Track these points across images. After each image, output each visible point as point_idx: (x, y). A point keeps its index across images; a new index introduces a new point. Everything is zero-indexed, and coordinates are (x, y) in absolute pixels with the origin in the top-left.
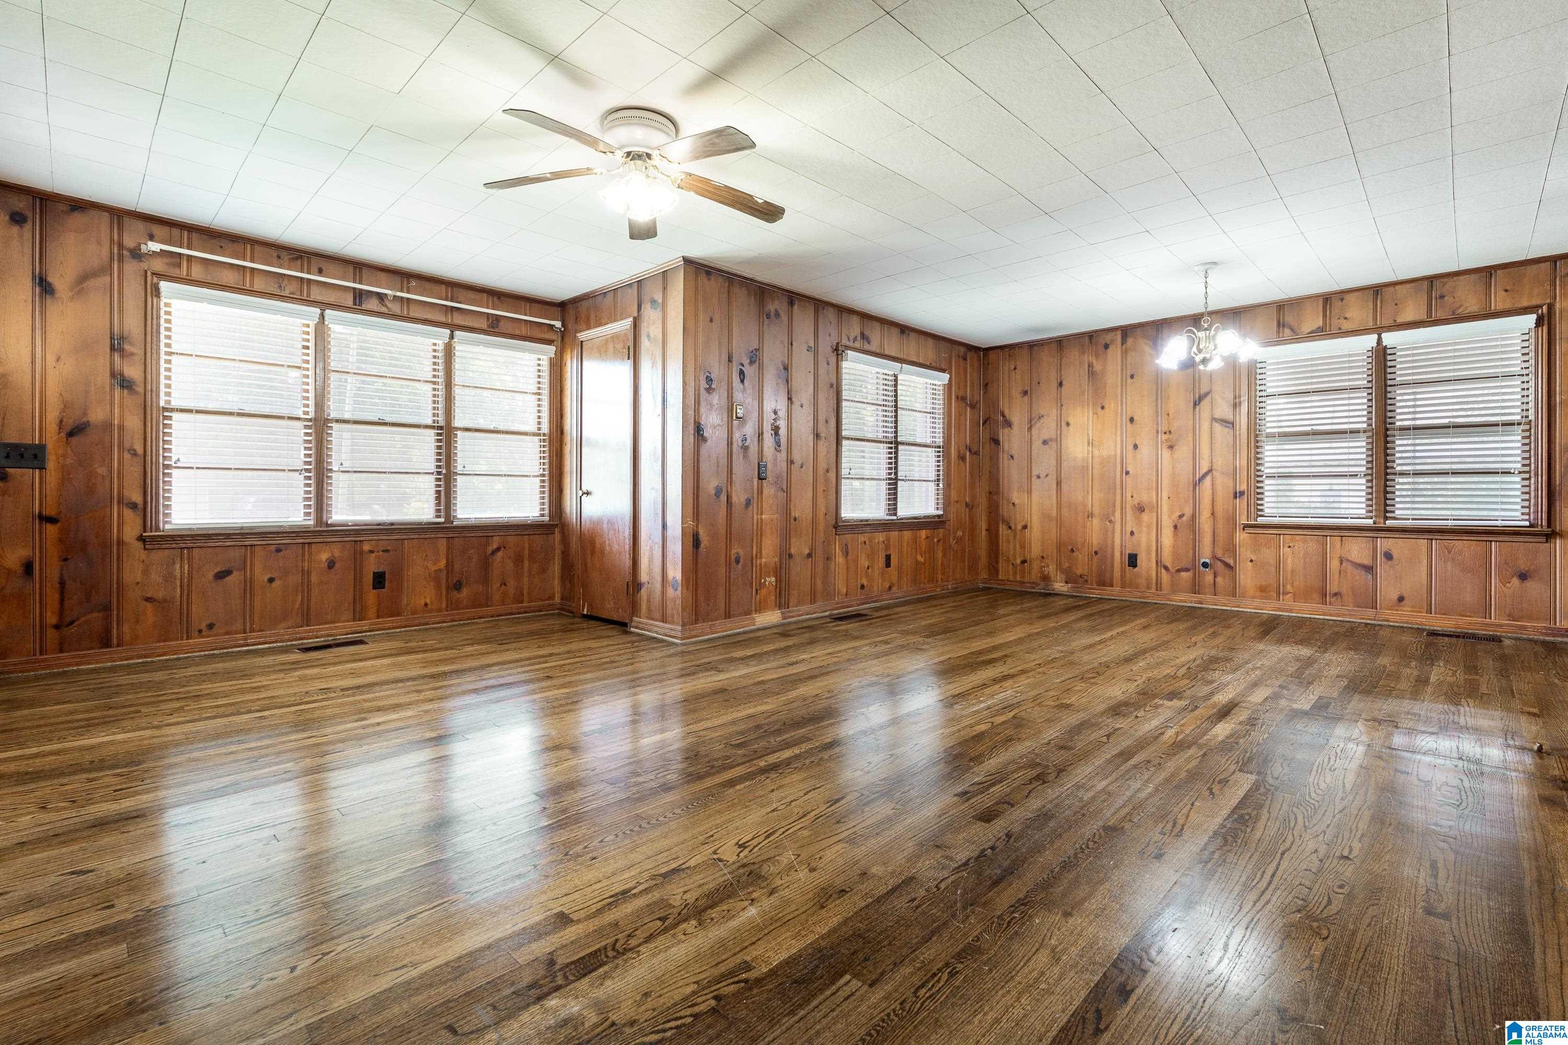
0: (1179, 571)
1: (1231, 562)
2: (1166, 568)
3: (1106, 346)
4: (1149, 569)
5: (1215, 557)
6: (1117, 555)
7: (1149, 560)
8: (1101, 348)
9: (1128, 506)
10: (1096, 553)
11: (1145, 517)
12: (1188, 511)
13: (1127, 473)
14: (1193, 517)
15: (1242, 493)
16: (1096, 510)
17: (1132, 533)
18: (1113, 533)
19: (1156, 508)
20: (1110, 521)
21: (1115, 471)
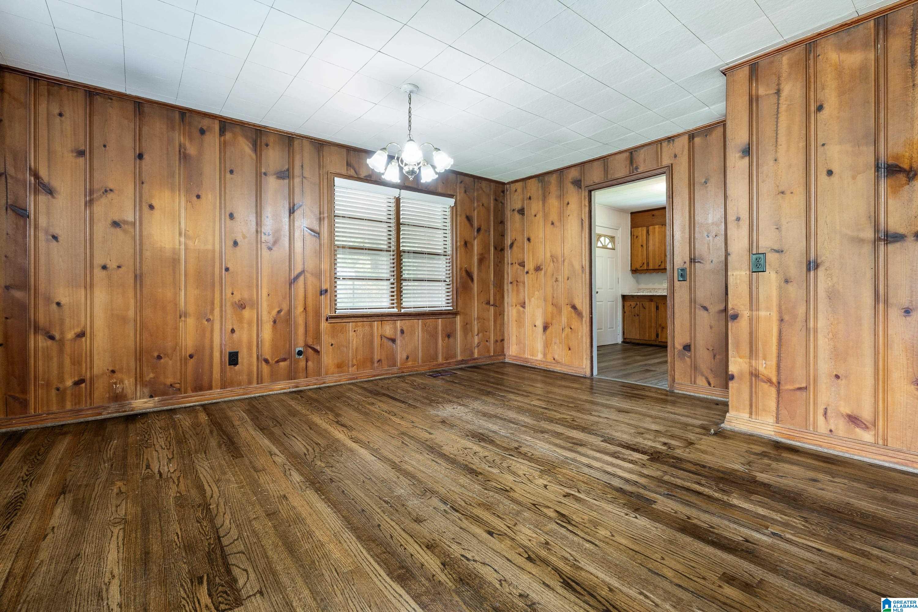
0: (277, 362)
1: (318, 348)
2: (266, 361)
3: (202, 132)
4: (250, 364)
5: (307, 346)
6: (217, 355)
7: (250, 356)
8: (196, 134)
9: (228, 304)
10: (191, 356)
11: (246, 313)
12: (285, 308)
13: (227, 269)
14: (289, 312)
15: (326, 291)
16: (191, 309)
17: (233, 331)
18: (212, 331)
19: (255, 304)
20: (208, 320)
21: (214, 267)
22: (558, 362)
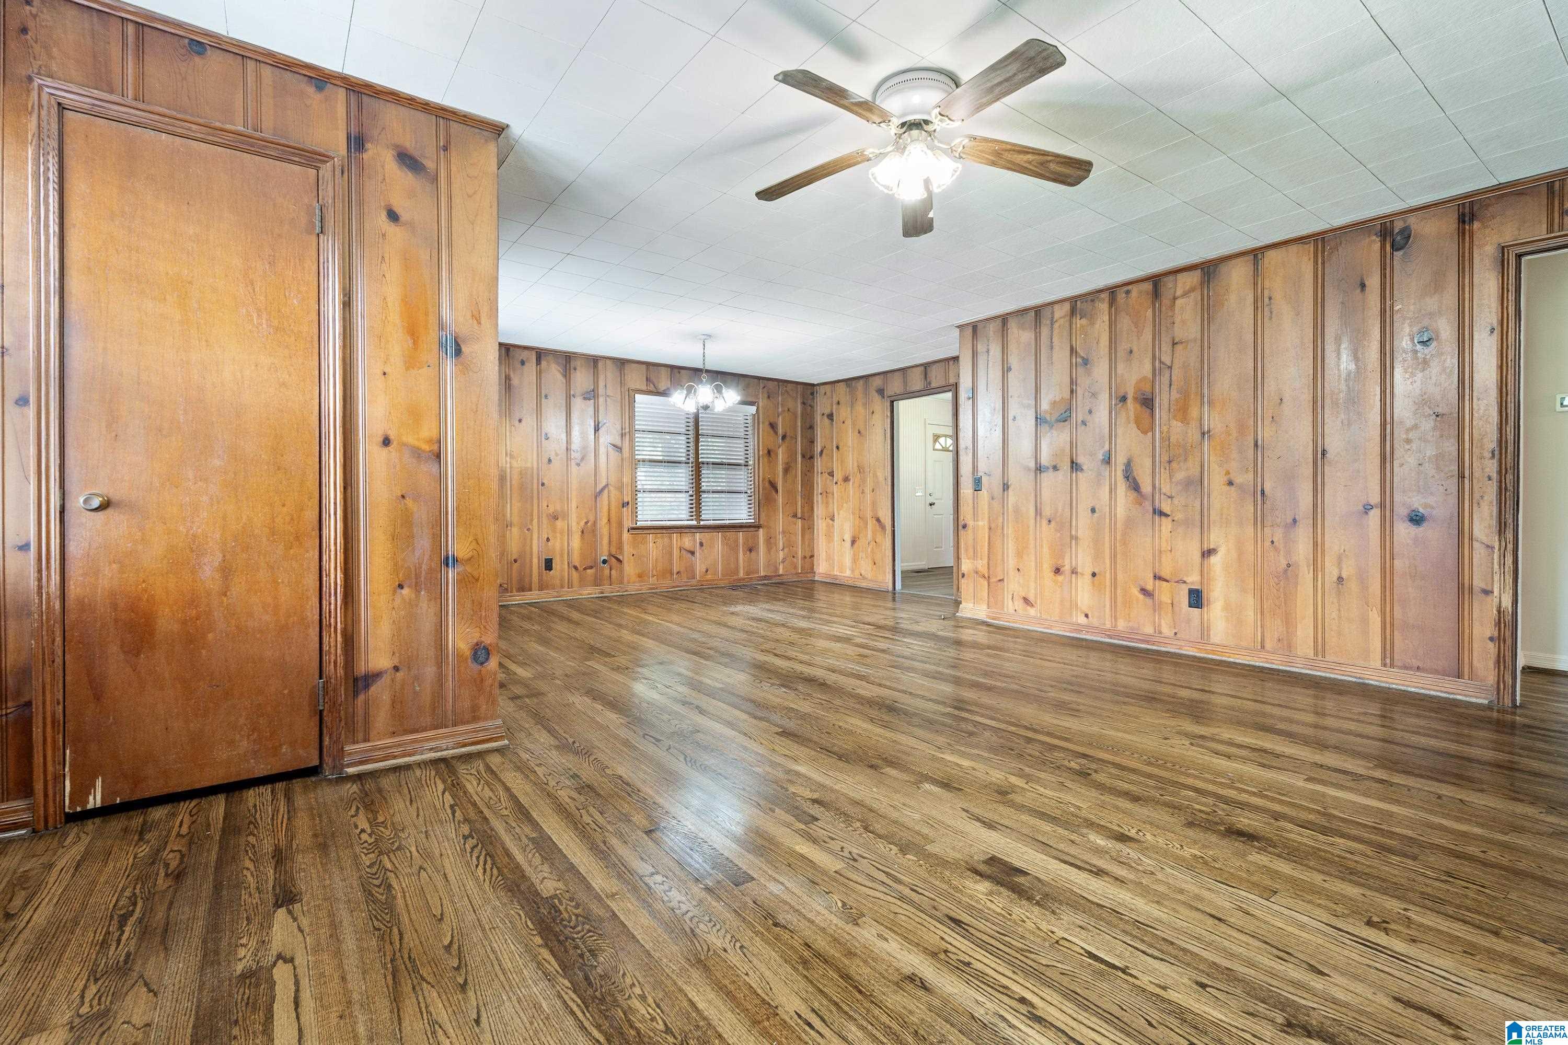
0: (585, 569)
1: (621, 558)
2: (576, 568)
3: (523, 363)
4: (562, 570)
5: (611, 555)
6: (535, 561)
7: (562, 561)
8: (518, 365)
9: (544, 516)
10: (515, 561)
11: (559, 524)
12: (592, 518)
13: (543, 484)
14: (595, 522)
15: (628, 503)
16: (515, 519)
17: (548, 540)
18: (531, 539)
19: (565, 516)
20: (528, 530)
21: (532, 484)
22: (864, 578)
